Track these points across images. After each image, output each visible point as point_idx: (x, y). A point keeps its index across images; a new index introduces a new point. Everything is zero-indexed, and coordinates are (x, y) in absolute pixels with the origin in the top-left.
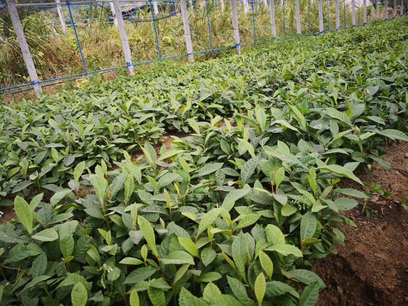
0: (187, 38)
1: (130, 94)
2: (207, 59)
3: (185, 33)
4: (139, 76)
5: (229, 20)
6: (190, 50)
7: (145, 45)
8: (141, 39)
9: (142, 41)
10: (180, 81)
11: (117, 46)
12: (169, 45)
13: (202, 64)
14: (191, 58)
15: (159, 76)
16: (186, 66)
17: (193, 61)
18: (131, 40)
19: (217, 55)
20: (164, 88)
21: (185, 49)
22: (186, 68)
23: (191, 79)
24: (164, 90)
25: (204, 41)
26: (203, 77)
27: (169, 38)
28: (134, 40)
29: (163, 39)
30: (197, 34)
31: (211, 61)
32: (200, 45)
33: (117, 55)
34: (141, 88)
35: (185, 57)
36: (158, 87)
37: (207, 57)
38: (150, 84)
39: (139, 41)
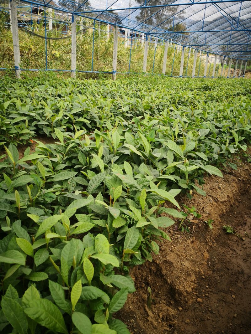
0: (73, 57)
1: (12, 95)
2: (87, 79)
3: (72, 52)
4: (24, 80)
5: (111, 49)
6: (74, 67)
7: (36, 54)
8: (33, 48)
9: (34, 50)
10: (59, 92)
11: (9, 49)
12: (57, 59)
13: (82, 81)
14: (74, 75)
15: (43, 84)
16: (68, 80)
17: (75, 77)
18: (23, 47)
19: (96, 77)
20: (43, 96)
21: (70, 66)
22: (67, 82)
23: (69, 92)
24: (43, 98)
25: (87, 62)
26: (80, 93)
27: (58, 53)
28: (26, 48)
29: (53, 52)
30: (82, 55)
31: (90, 81)
32: (83, 65)
33: (8, 57)
34: (24, 92)
35: (68, 73)
36: (38, 94)
37: (88, 76)
38: (32, 89)
39: (30, 49)
